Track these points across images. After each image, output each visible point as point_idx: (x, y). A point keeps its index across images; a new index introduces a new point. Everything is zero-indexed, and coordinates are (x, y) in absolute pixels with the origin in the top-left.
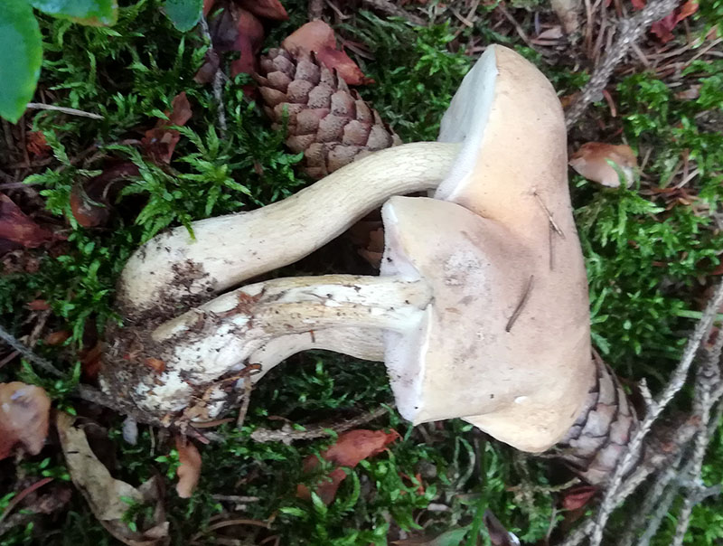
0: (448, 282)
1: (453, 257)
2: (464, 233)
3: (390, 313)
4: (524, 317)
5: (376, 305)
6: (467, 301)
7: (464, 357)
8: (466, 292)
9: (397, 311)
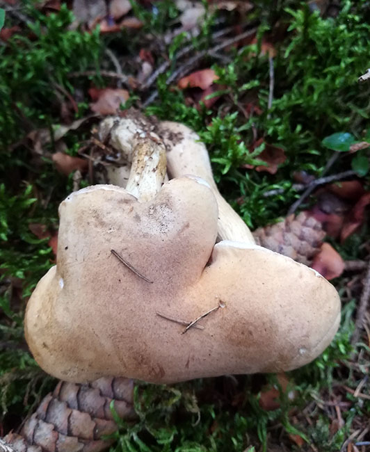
0: (152, 207)
1: (170, 211)
2: (188, 226)
3: (136, 184)
4: (121, 271)
5: (142, 177)
6: (137, 218)
7: (97, 217)
8: (144, 219)
9: (136, 188)
